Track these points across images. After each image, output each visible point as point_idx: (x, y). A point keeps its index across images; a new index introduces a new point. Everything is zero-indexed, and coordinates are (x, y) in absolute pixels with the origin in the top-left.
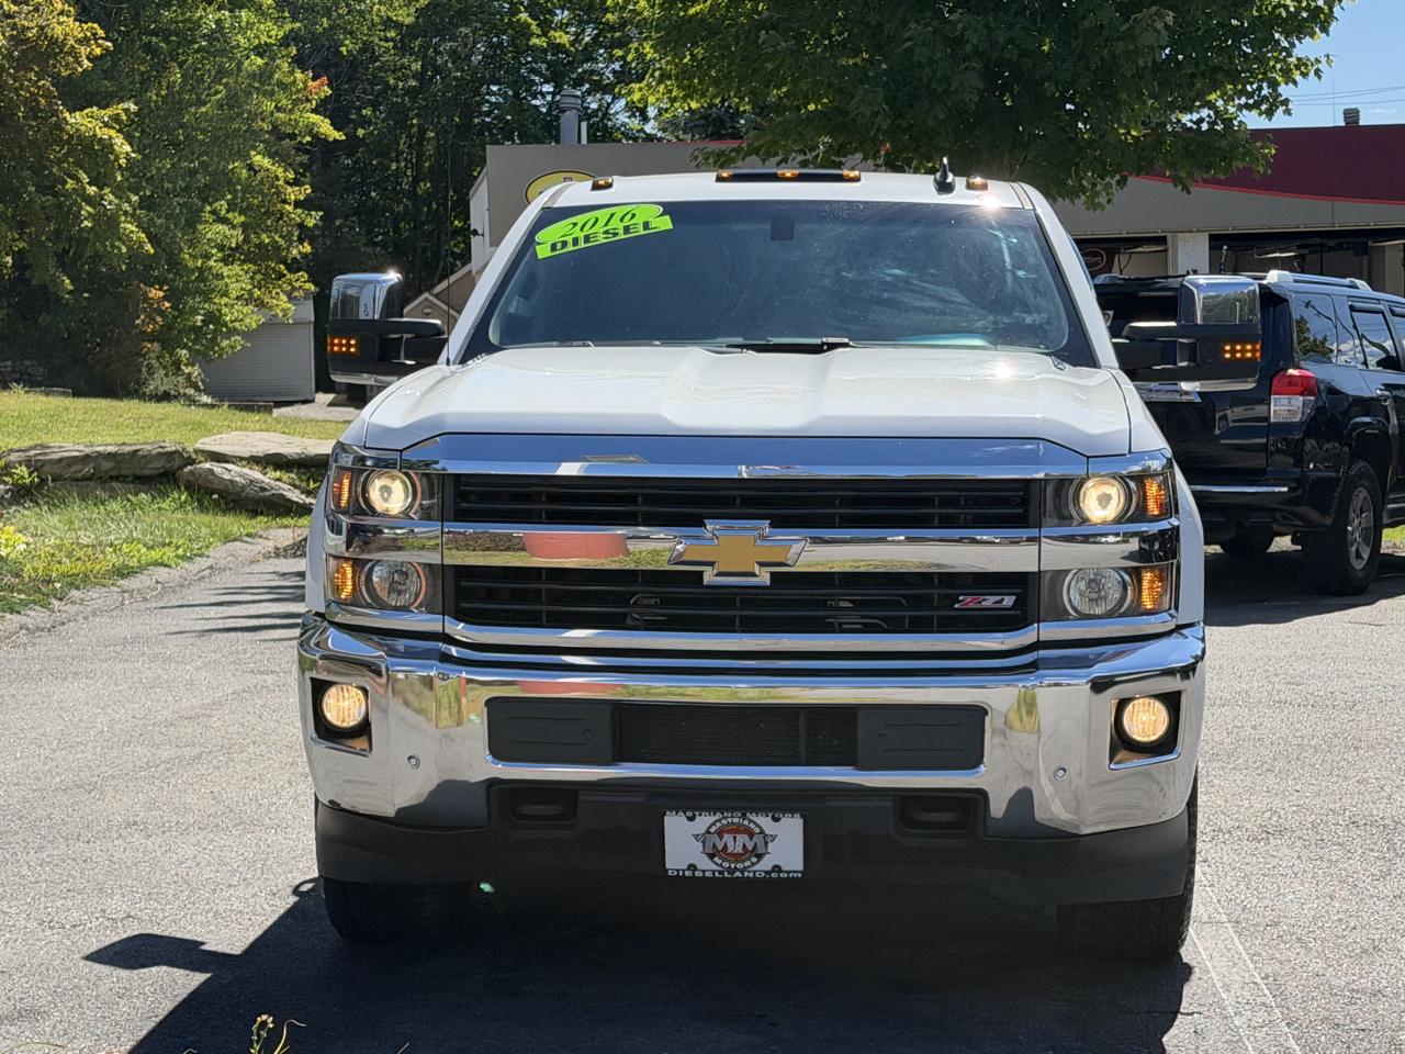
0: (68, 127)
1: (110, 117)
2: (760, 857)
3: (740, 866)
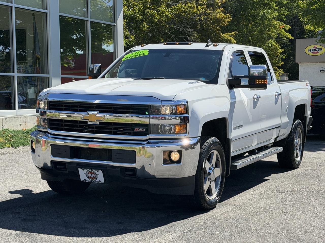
0: (222, 37)
2: (97, 179)
3: (93, 180)
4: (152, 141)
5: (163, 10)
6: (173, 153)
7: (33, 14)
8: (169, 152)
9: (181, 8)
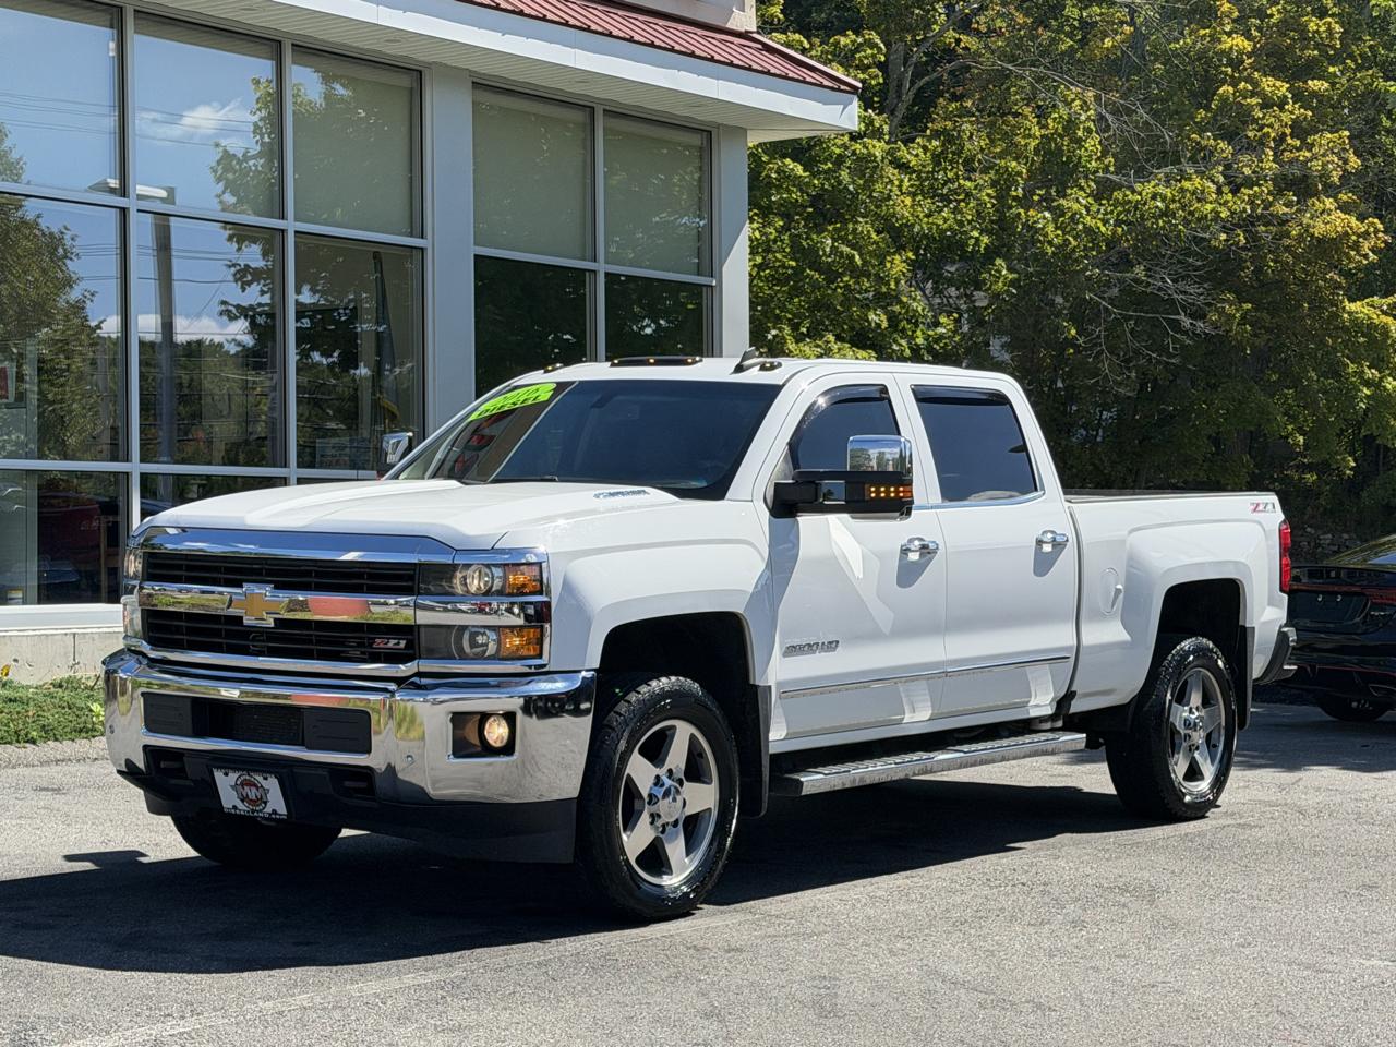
0: (1346, 315)
1: (1389, 305)
2: (265, 803)
3: (257, 808)
4: (425, 681)
5: (1076, 206)
6: (492, 719)
7: (376, 255)
8: (479, 717)
9: (1154, 197)
